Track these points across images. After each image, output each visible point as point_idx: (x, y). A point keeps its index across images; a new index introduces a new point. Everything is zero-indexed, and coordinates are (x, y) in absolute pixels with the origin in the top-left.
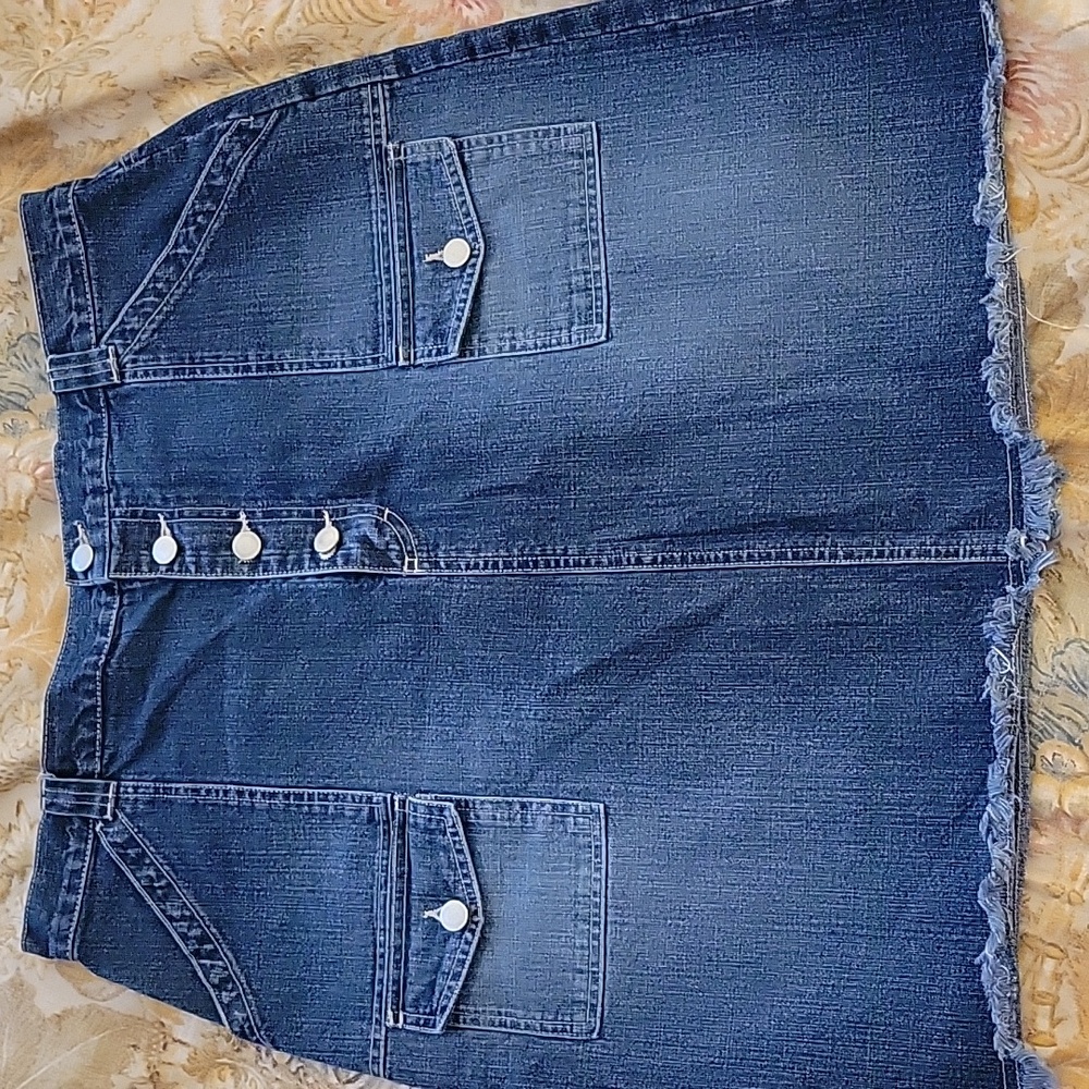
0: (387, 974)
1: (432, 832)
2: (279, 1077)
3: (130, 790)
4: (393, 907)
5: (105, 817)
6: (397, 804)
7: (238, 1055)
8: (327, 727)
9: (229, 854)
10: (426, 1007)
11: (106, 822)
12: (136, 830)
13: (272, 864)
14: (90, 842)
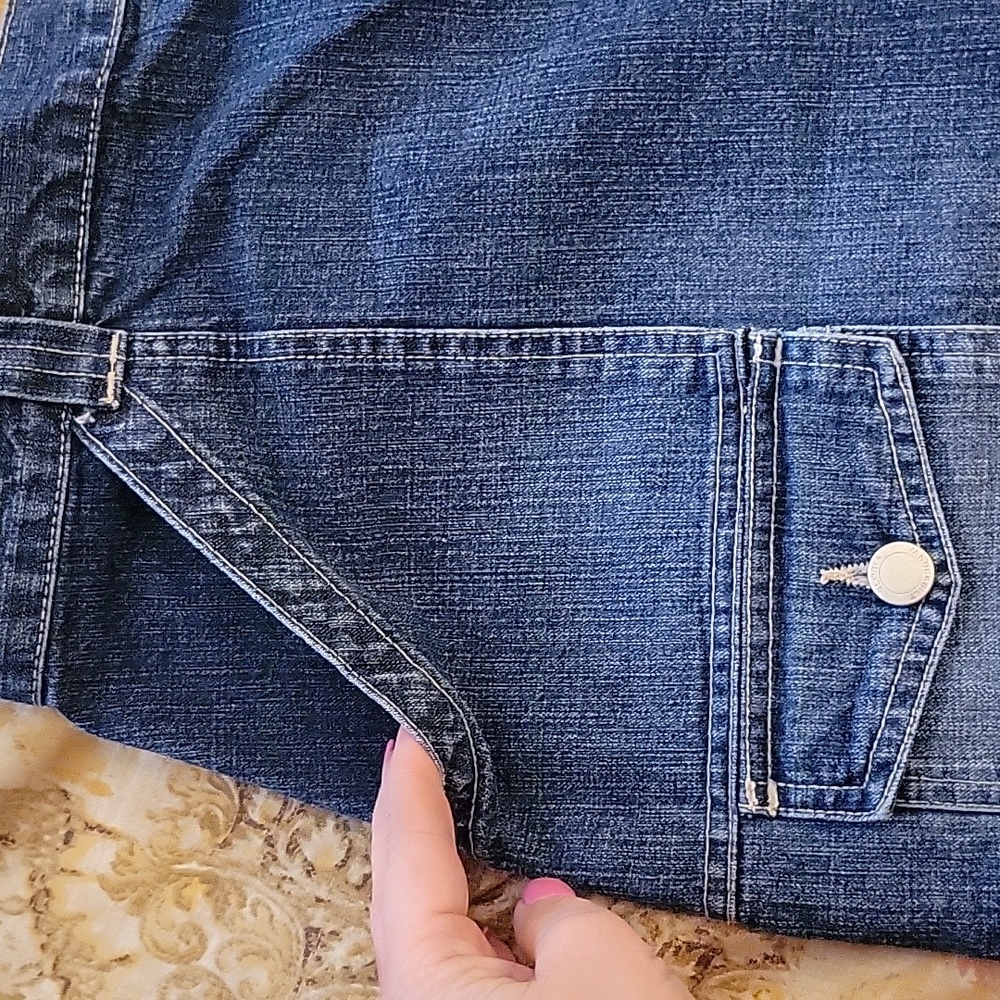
0: (739, 704)
1: (843, 398)
2: (323, 895)
3: (159, 347)
4: (748, 562)
5: (103, 401)
6: (758, 348)
7: (223, 855)
8: (605, 196)
9: (379, 473)
10: (834, 768)
11: (102, 413)
12: (177, 425)
13: (475, 489)
14: (63, 459)
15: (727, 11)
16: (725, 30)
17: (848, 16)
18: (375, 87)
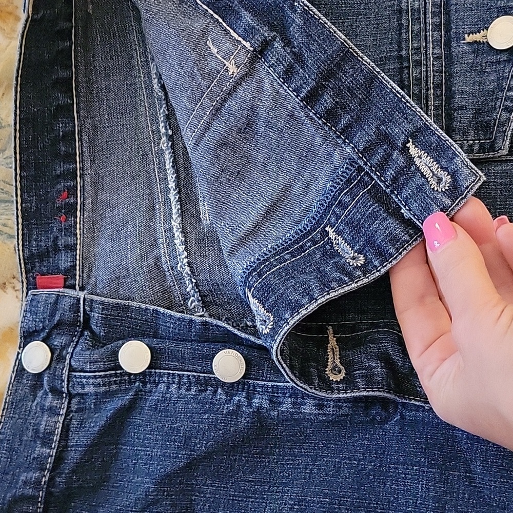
15: (396, 487)
16: (395, 498)
17: (465, 500)
18: (197, 496)
